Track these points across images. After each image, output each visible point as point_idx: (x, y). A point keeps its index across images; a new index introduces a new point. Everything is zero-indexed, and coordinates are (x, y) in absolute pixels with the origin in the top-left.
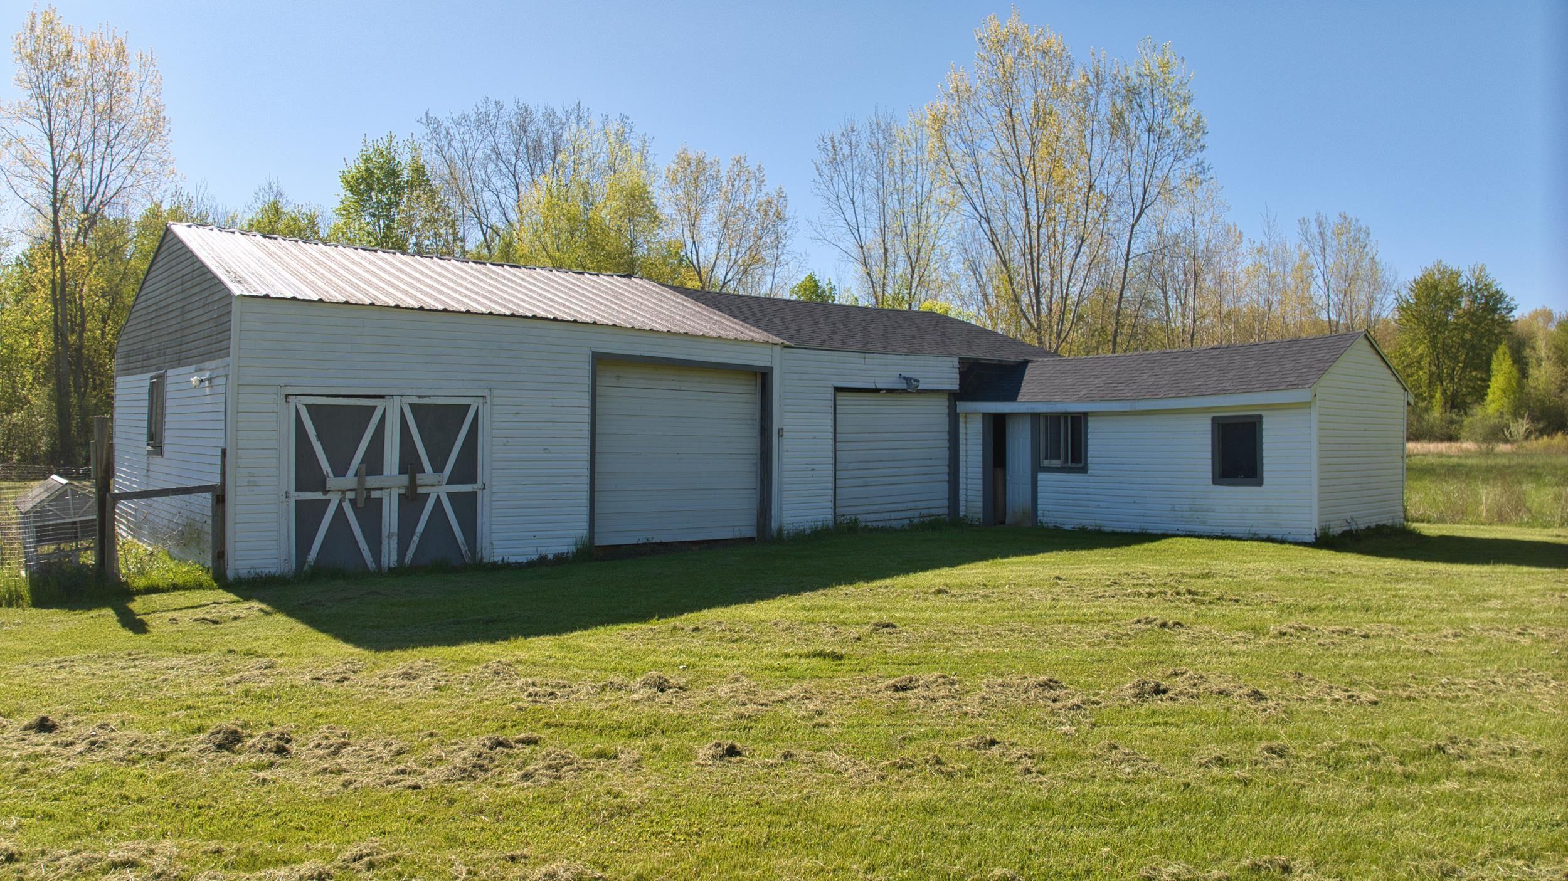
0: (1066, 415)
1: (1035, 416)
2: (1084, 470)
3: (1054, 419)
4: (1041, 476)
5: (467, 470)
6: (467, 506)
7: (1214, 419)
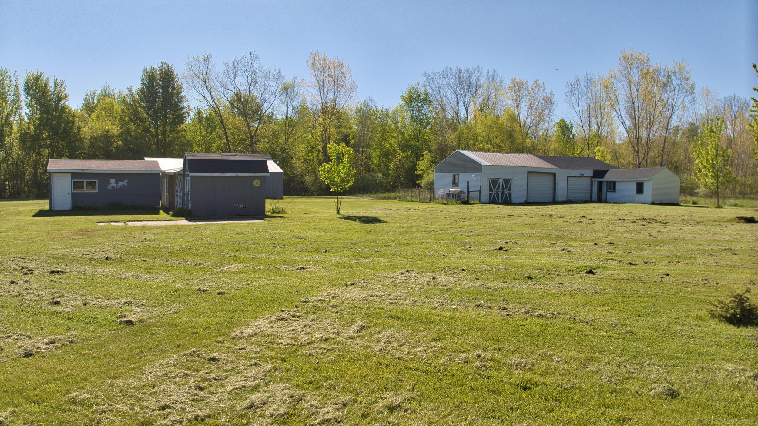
0: (612, 181)
1: (607, 182)
2: (615, 192)
3: (610, 182)
4: (608, 193)
5: (510, 189)
6: (510, 194)
7: (637, 183)
